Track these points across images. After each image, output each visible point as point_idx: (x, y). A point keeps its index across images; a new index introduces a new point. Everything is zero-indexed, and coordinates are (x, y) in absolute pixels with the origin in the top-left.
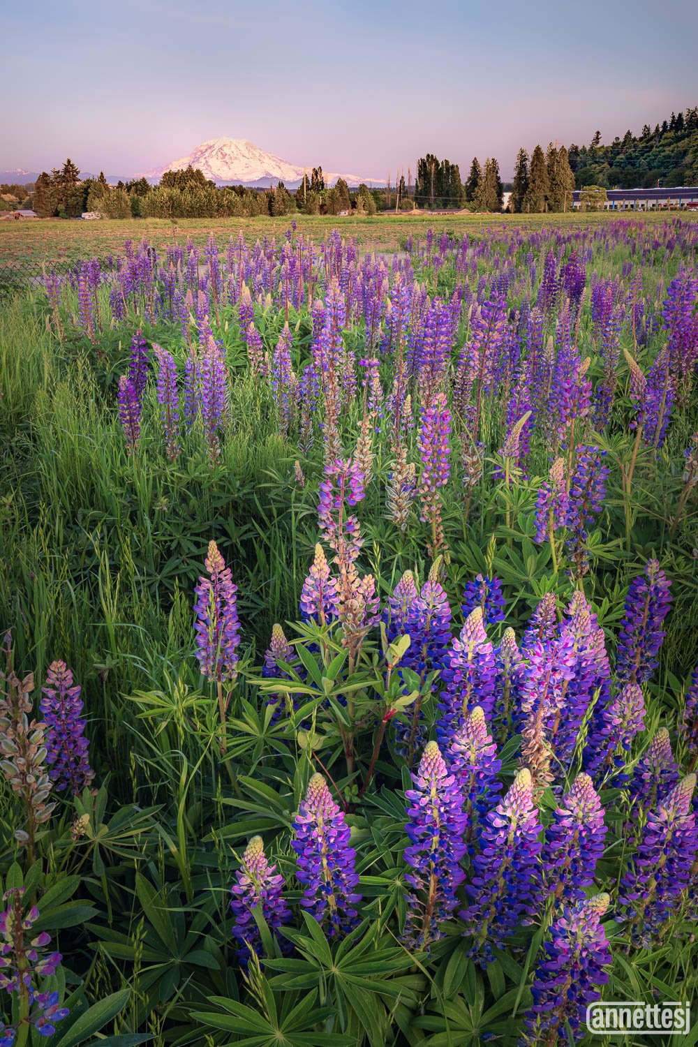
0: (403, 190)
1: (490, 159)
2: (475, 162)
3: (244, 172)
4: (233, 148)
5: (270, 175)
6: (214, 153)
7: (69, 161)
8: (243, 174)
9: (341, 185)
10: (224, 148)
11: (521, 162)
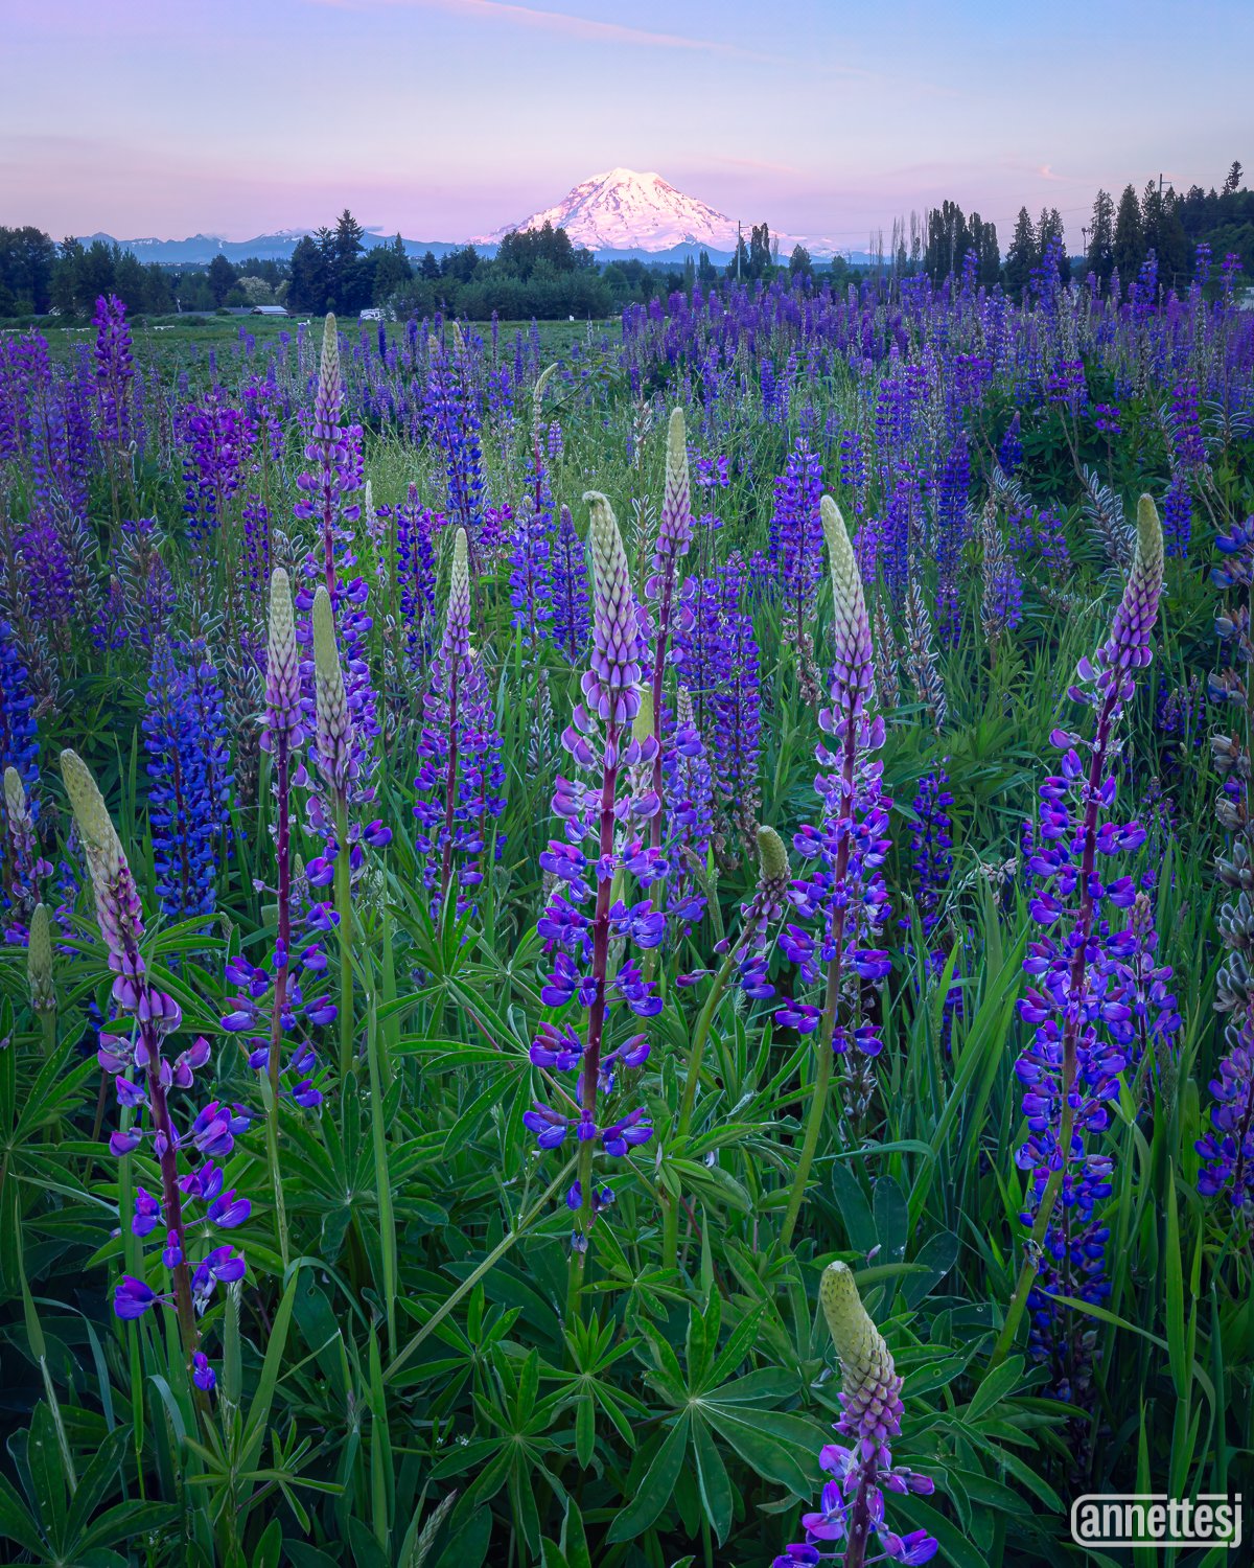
0: (904, 269)
1: (1049, 211)
2: (1023, 214)
3: (652, 233)
4: (634, 190)
5: (694, 239)
6: (601, 199)
7: (347, 214)
8: (650, 237)
9: (800, 259)
10: (620, 190)
11: (1101, 216)
